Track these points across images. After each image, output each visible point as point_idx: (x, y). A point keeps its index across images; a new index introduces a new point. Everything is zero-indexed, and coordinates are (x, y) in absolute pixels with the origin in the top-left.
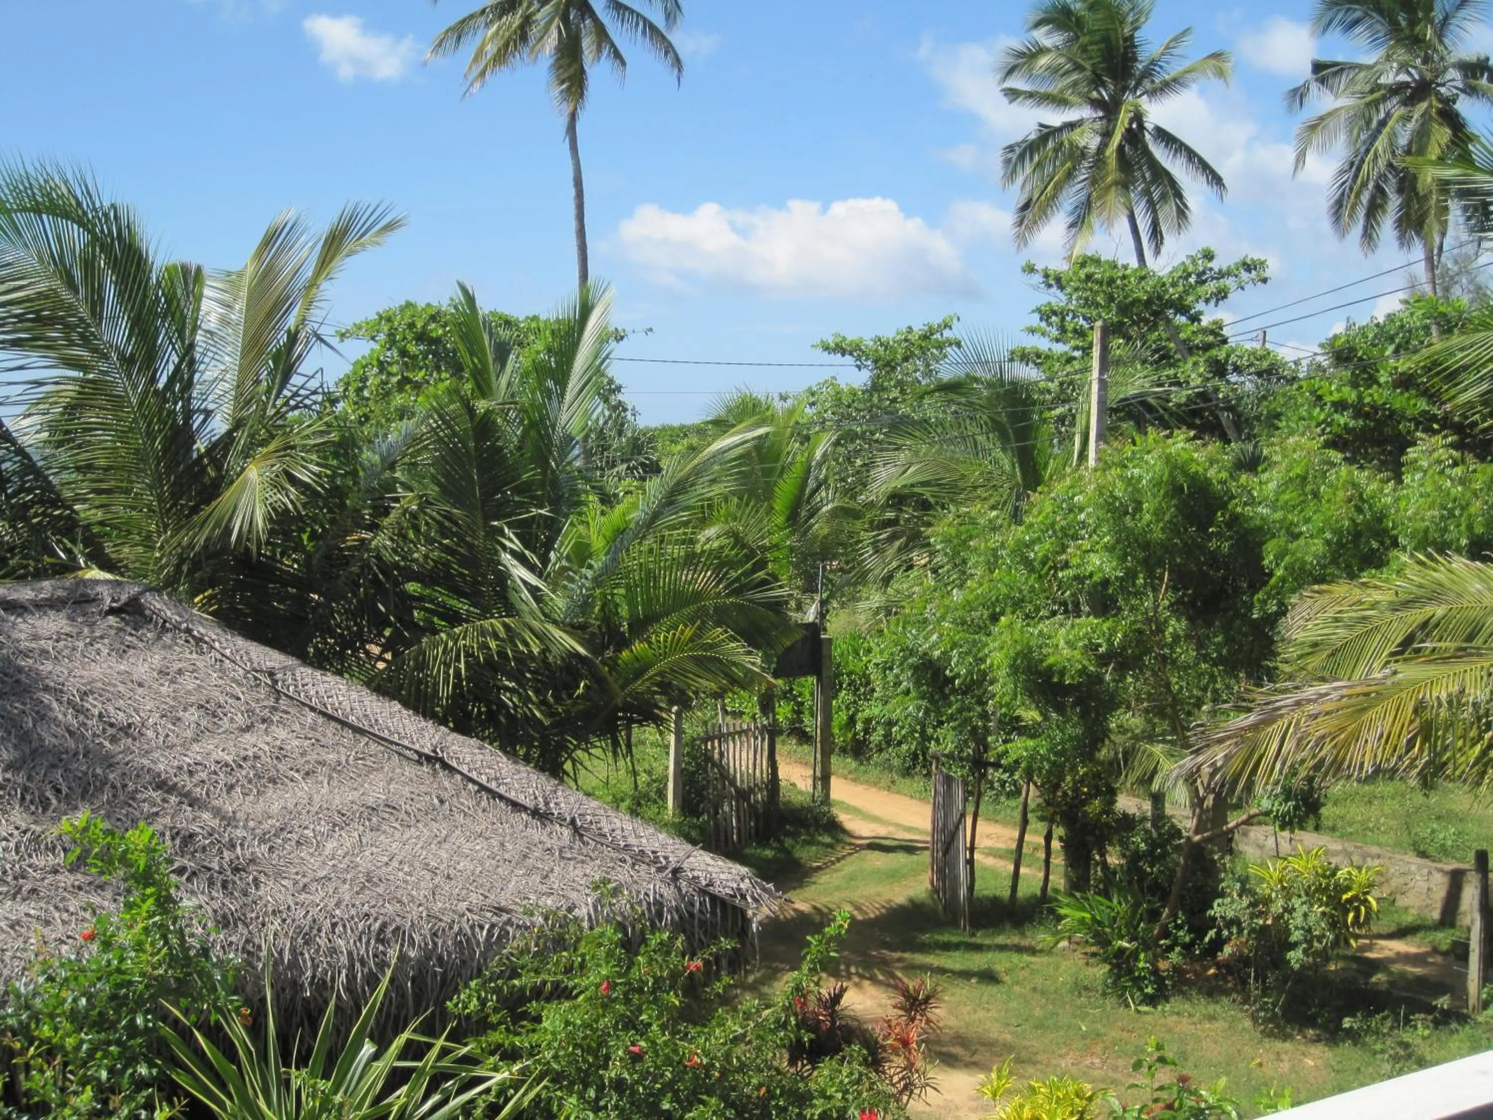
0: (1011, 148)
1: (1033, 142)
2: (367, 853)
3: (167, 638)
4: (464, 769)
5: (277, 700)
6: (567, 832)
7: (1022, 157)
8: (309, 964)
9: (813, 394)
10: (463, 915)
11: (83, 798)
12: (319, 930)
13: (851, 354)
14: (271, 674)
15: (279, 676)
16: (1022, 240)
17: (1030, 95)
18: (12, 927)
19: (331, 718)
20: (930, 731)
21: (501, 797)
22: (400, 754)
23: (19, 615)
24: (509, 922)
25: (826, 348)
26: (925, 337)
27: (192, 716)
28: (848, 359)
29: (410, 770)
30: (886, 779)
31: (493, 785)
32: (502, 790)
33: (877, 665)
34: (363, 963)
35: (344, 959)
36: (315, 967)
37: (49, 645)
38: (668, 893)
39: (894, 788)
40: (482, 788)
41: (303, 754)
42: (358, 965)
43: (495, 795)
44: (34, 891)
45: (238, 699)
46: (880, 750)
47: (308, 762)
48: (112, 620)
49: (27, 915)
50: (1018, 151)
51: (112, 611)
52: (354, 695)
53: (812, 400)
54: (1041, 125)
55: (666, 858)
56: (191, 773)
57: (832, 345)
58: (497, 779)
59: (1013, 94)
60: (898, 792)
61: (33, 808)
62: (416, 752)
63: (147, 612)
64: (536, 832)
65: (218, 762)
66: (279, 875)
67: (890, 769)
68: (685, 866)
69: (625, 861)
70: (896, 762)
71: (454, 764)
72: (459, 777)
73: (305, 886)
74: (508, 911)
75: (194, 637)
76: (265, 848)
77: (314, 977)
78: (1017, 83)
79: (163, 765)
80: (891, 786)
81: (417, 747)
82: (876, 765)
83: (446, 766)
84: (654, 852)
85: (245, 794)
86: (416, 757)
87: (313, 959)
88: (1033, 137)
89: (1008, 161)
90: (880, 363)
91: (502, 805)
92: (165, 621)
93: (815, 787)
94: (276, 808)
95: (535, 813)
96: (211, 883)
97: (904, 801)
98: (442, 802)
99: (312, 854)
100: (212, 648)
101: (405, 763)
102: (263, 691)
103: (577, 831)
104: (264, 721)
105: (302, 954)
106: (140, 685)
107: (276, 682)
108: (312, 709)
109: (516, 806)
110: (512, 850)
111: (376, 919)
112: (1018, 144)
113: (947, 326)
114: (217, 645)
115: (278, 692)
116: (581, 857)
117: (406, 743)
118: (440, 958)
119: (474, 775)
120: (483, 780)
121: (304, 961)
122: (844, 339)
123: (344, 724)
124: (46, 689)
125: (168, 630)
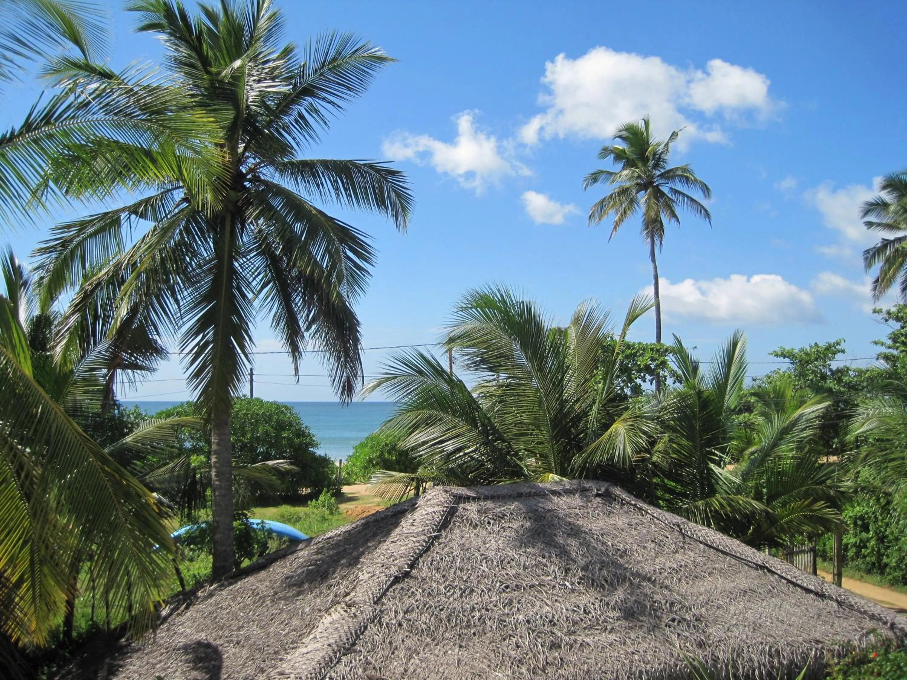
0: (867, 251)
1: (879, 247)
2: (749, 613)
3: (625, 508)
4: (779, 572)
5: (684, 538)
6: (835, 604)
7: (874, 256)
8: (741, 666)
9: (769, 378)
10: (802, 644)
11: (618, 585)
12: (743, 650)
13: (788, 357)
14: (679, 526)
15: (682, 526)
16: (876, 298)
17: (879, 225)
18: (610, 645)
19: (710, 547)
20: (882, 551)
21: (799, 586)
22: (747, 565)
23: (558, 497)
24: (823, 648)
25: (777, 355)
26: (827, 349)
27: (650, 546)
28: (787, 360)
29: (754, 573)
30: (858, 575)
31: (794, 580)
32: (799, 582)
33: (850, 517)
34: (764, 665)
35: (756, 665)
36: (743, 668)
37: (577, 511)
38: (890, 634)
39: (863, 580)
40: (789, 581)
41: (705, 564)
42: (762, 667)
43: (795, 585)
44: (613, 628)
45: (667, 538)
46: (852, 560)
47: (708, 568)
48: (599, 499)
49: (615, 640)
50: (871, 253)
51: (598, 495)
52: (719, 536)
53: (769, 381)
54: (883, 239)
55: (885, 617)
56: (660, 573)
57: (780, 353)
58: (795, 577)
59: (869, 224)
60: (865, 582)
61: (598, 589)
62: (754, 563)
63: (613, 496)
64: (820, 604)
65: (670, 568)
66: (715, 622)
67: (859, 569)
68: (895, 621)
69: (865, 618)
70: (863, 566)
71: (773, 569)
72: (776, 576)
73: (728, 628)
74: (821, 642)
75: (637, 507)
76: (704, 609)
77: (743, 672)
78: (872, 218)
79: (647, 569)
80: (861, 579)
81: (755, 561)
82: (851, 568)
83: (769, 571)
84: (879, 615)
85: (687, 584)
86: (754, 566)
87: (742, 664)
88: (879, 245)
89: (866, 259)
90: (803, 362)
91: (799, 589)
92: (622, 500)
93: (834, 579)
94: (702, 589)
95: (817, 594)
96: (689, 626)
97: (870, 587)
98: (773, 588)
99: (725, 613)
100: (647, 513)
101: (750, 569)
102: (677, 533)
103: (840, 604)
104: (682, 548)
105: (737, 661)
106: (622, 530)
107: (681, 529)
108: (701, 542)
109: (808, 591)
110: (813, 612)
111: (766, 645)
112: (871, 249)
113: (838, 344)
114: (649, 511)
115: (683, 534)
116: (845, 616)
117: (749, 559)
118: (796, 665)
119: (784, 575)
120: (789, 577)
121: (738, 664)
122: (784, 349)
123: (717, 550)
124: (585, 532)
125: (624, 504)
